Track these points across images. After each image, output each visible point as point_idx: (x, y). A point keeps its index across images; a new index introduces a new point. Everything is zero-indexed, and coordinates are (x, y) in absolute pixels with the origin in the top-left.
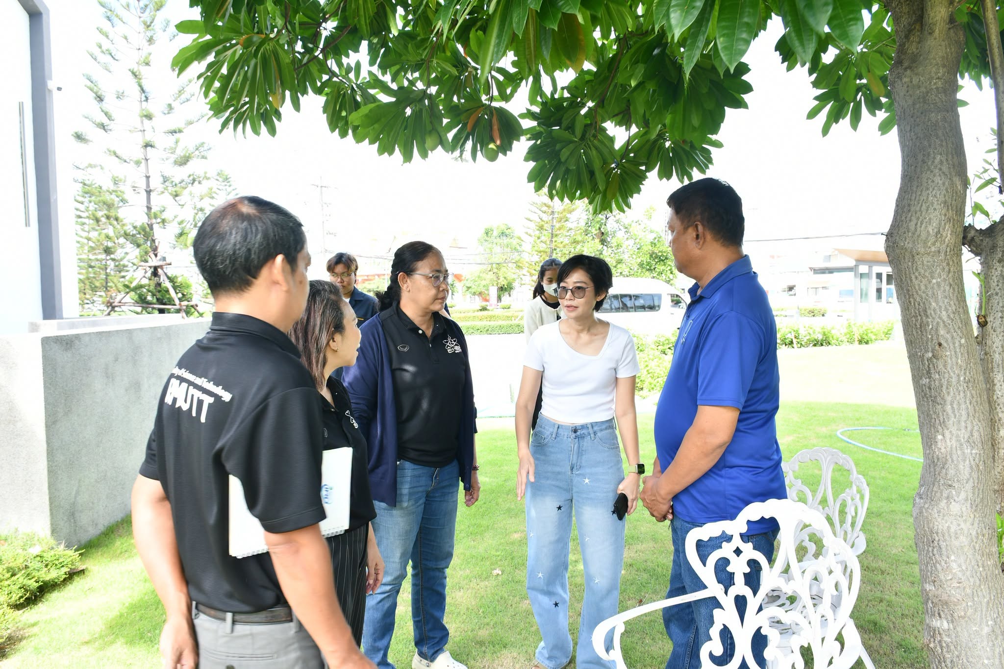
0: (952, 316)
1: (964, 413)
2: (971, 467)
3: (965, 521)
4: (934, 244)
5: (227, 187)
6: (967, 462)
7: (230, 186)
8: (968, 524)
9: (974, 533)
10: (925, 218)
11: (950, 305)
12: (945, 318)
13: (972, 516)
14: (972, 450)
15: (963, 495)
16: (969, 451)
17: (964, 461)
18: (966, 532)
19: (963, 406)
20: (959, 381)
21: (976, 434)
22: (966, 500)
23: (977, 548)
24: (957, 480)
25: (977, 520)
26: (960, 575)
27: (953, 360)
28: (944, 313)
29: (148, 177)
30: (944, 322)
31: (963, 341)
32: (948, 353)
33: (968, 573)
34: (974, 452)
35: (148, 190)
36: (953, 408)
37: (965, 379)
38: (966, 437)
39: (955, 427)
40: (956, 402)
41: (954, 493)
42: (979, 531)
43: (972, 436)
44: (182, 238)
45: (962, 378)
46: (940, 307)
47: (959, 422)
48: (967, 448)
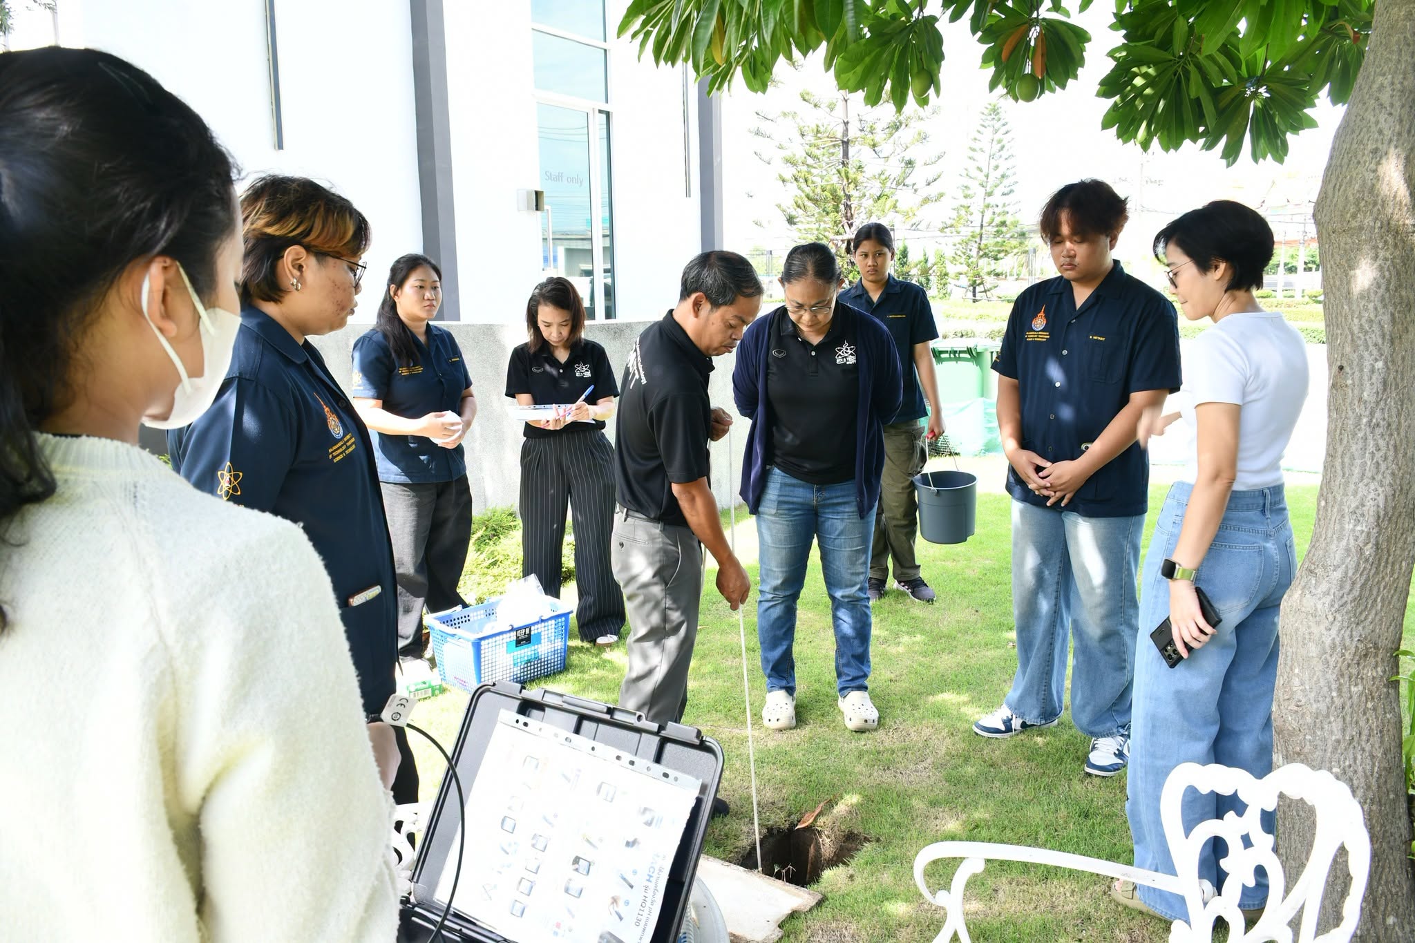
0: (1366, 327)
1: (1357, 471)
2: (1348, 550)
3: (1318, 623)
4: (1354, 216)
5: (995, 122)
6: (1344, 542)
7: (999, 119)
8: (1322, 628)
9: (1328, 642)
10: (1346, 177)
11: (1367, 310)
12: (1356, 330)
13: (1331, 618)
14: (1355, 525)
15: (1324, 587)
16: (1351, 526)
17: (1339, 539)
18: (1317, 638)
19: (1358, 462)
20: (1358, 425)
21: (1369, 504)
22: (1327, 593)
23: (1332, 663)
24: (1322, 566)
25: (1337, 624)
26: (1299, 695)
27: (1356, 392)
28: (1356, 321)
29: (846, 123)
30: (1352, 334)
31: (1380, 365)
32: (1349, 382)
33: (1312, 695)
34: (1359, 528)
35: (845, 140)
36: (1343, 462)
37: (1370, 421)
38: (1353, 505)
39: (1341, 491)
40: (1348, 455)
41: (1314, 582)
42: (1338, 641)
43: (1363, 505)
44: (880, 202)
45: (1365, 420)
46: (1353, 312)
47: (1347, 483)
48: (1349, 523)
